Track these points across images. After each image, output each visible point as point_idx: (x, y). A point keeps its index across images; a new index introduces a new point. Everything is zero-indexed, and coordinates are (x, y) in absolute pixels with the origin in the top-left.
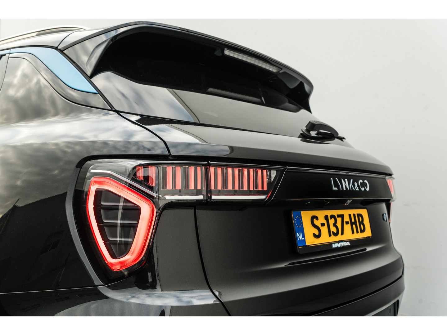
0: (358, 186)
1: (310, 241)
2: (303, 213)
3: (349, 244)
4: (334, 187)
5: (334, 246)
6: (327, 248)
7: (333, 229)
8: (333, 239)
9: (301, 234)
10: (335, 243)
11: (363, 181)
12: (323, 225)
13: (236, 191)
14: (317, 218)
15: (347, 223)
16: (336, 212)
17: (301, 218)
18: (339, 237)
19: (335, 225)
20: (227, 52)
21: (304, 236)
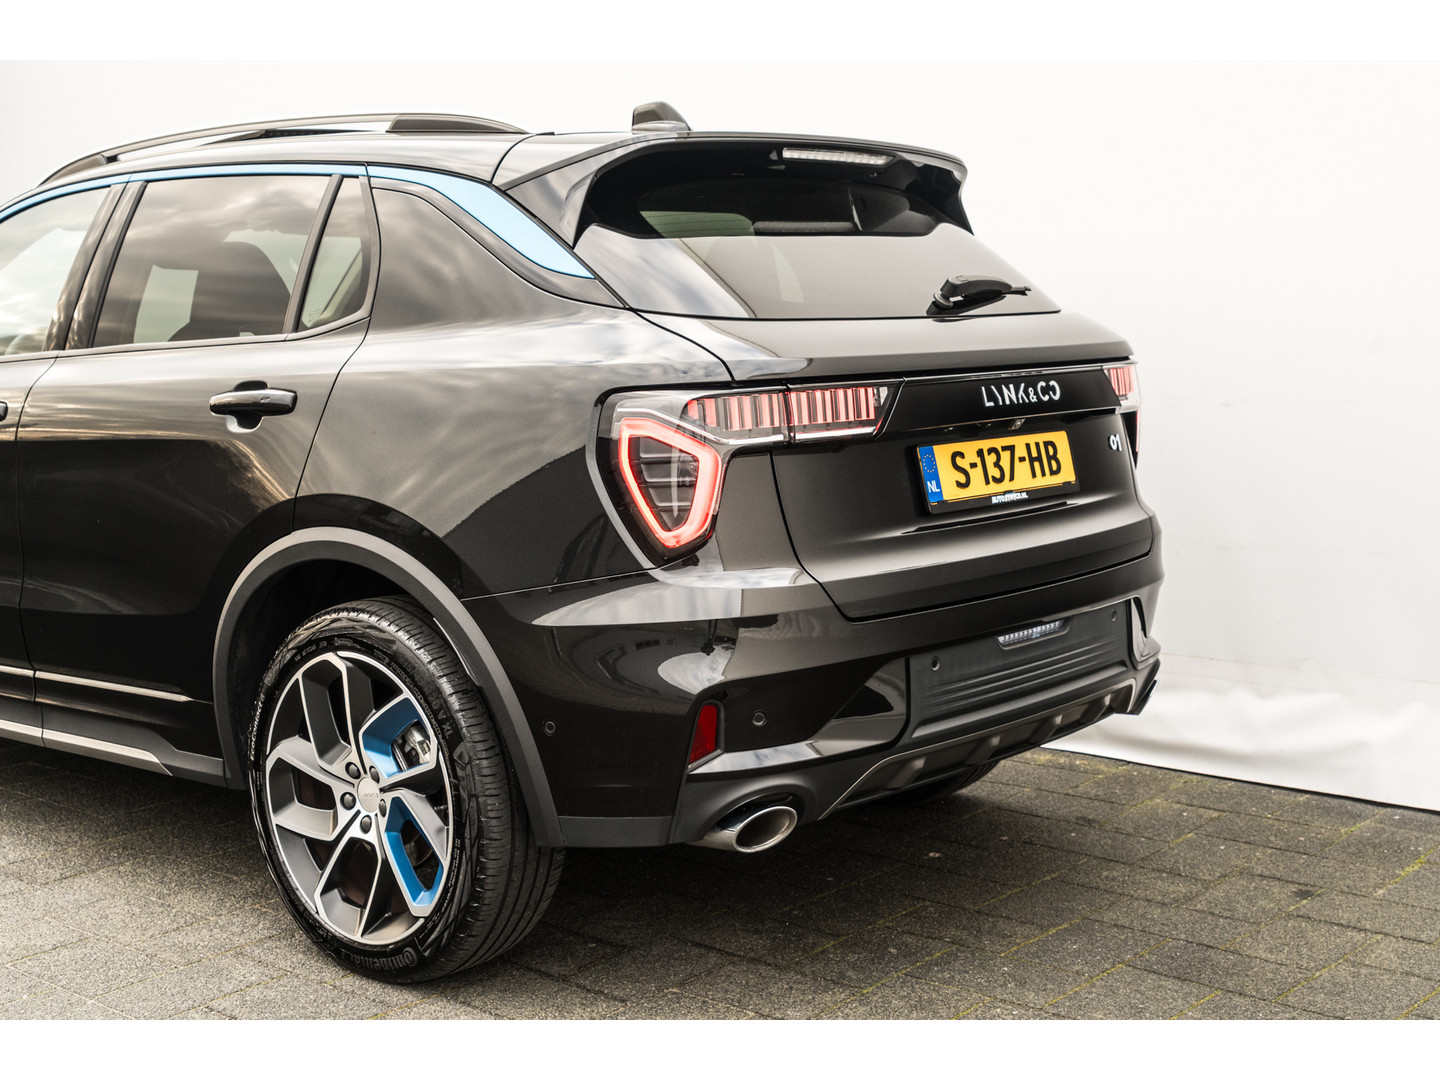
0: (1036, 393)
1: (951, 492)
2: (937, 449)
3: (1024, 496)
4: (988, 401)
5: (995, 500)
6: (983, 504)
7: (994, 472)
8: (994, 488)
9: (934, 482)
10: (996, 495)
11: (1047, 383)
12: (973, 465)
13: (828, 424)
14: (962, 455)
15: (1022, 459)
16: (998, 443)
17: (933, 456)
18: (1006, 485)
19: (997, 464)
20: (787, 154)
21: (939, 486)
